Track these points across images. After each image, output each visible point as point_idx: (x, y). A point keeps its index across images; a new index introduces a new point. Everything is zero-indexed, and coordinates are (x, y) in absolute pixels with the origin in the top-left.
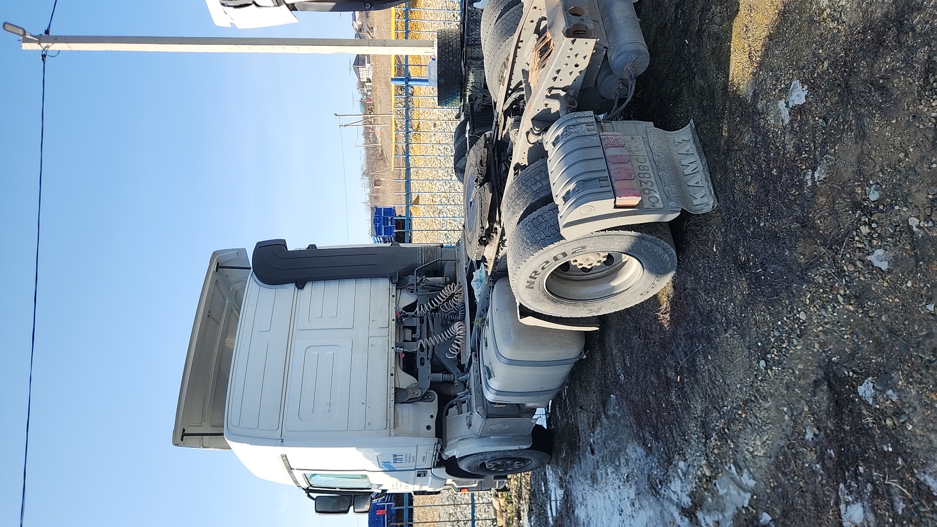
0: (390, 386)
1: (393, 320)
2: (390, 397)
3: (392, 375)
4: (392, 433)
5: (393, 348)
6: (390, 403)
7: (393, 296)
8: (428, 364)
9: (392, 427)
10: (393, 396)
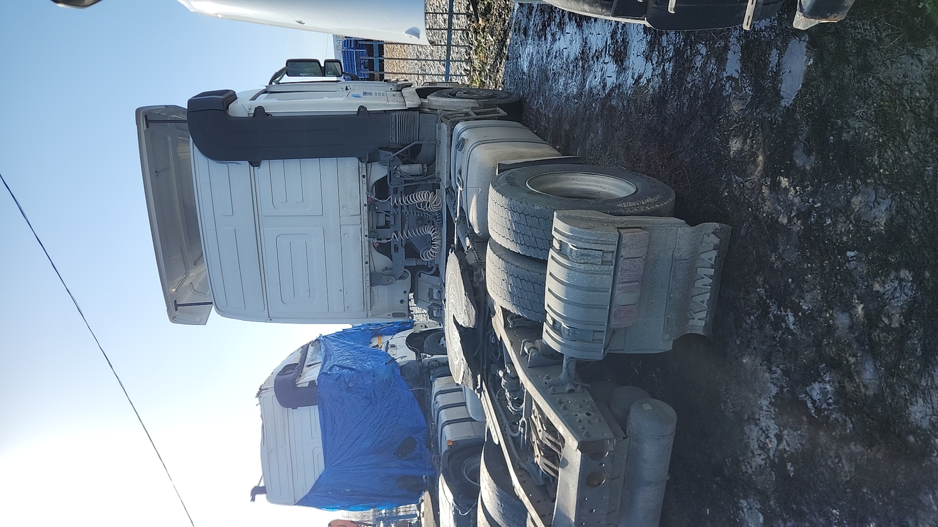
0: (366, 273)
1: (365, 205)
2: (366, 284)
3: (366, 263)
4: (370, 314)
5: (366, 236)
6: (366, 289)
7: (364, 176)
8: (402, 251)
9: (369, 309)
10: (369, 282)
